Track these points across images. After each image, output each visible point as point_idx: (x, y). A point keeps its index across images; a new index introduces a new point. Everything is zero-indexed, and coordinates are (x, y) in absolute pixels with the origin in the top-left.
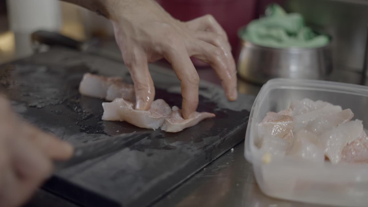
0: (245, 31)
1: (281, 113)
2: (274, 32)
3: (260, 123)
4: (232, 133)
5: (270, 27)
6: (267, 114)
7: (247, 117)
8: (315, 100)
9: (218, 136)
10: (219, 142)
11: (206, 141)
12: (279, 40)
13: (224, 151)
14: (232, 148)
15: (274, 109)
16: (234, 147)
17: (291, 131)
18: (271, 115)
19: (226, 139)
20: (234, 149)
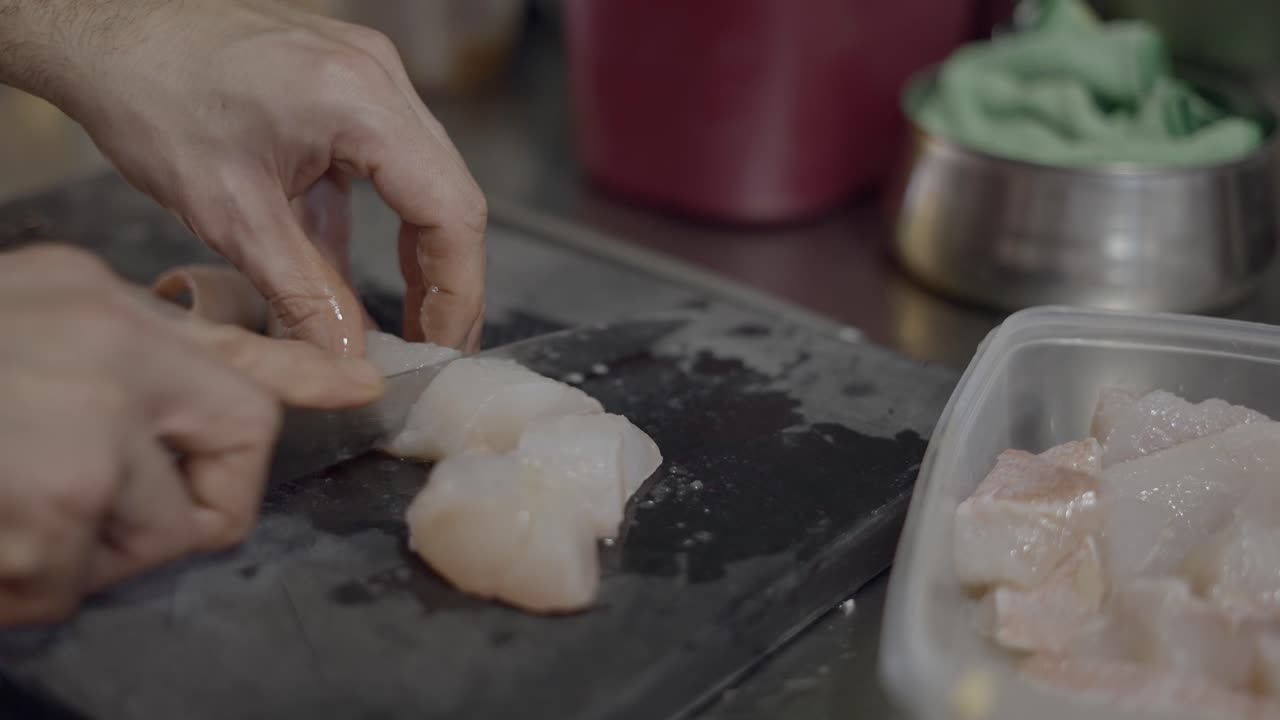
0: (933, 87)
1: (1056, 455)
2: (1046, 97)
3: (964, 500)
4: (848, 539)
5: (1030, 75)
6: (1000, 457)
7: (912, 469)
8: (1195, 398)
9: (788, 556)
10: (790, 581)
11: (738, 574)
12: (1067, 131)
13: (815, 613)
14: (846, 599)
15: (1028, 435)
16: (856, 595)
17: (1090, 541)
18: (1014, 464)
19: (824, 565)
20: (857, 603)
